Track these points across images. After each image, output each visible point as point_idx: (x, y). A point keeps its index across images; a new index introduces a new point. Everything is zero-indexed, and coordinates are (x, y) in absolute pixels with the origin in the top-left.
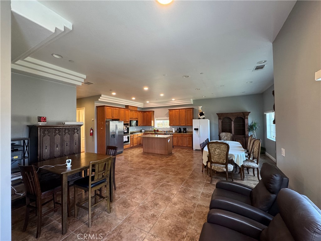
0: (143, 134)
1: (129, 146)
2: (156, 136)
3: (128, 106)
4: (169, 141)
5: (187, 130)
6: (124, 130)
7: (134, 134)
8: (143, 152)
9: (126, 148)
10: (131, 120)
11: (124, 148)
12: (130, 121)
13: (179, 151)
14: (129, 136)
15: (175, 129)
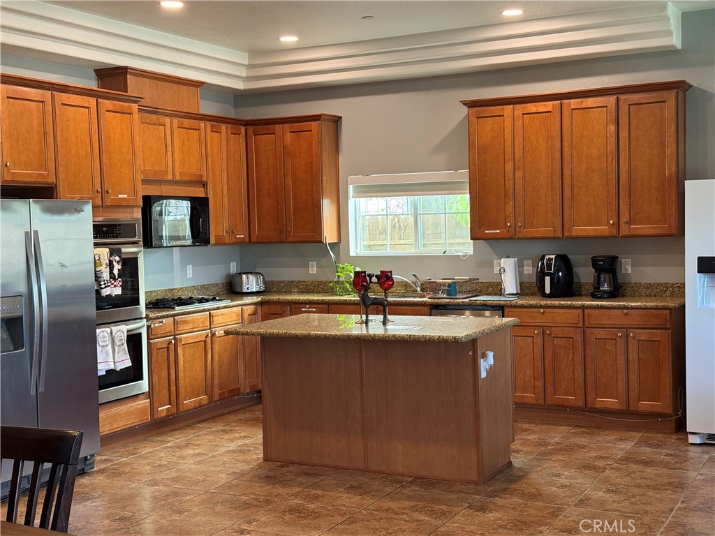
0: (250, 309)
1: (143, 411)
2: (376, 326)
3: (121, 72)
4: (486, 364)
5: (629, 268)
6: (97, 278)
7: (179, 309)
8: (266, 459)
9: (119, 425)
10: (153, 191)
11: (105, 429)
12: (148, 202)
13: (570, 449)
14: (141, 327)
15: (520, 265)
